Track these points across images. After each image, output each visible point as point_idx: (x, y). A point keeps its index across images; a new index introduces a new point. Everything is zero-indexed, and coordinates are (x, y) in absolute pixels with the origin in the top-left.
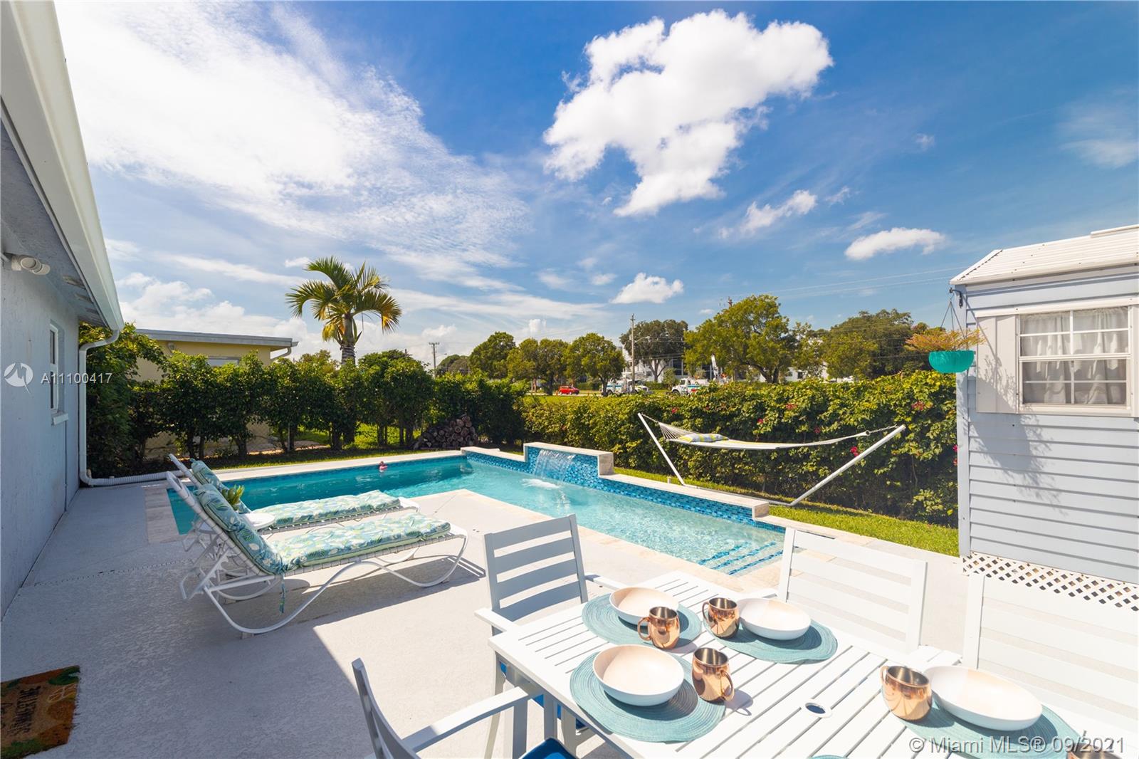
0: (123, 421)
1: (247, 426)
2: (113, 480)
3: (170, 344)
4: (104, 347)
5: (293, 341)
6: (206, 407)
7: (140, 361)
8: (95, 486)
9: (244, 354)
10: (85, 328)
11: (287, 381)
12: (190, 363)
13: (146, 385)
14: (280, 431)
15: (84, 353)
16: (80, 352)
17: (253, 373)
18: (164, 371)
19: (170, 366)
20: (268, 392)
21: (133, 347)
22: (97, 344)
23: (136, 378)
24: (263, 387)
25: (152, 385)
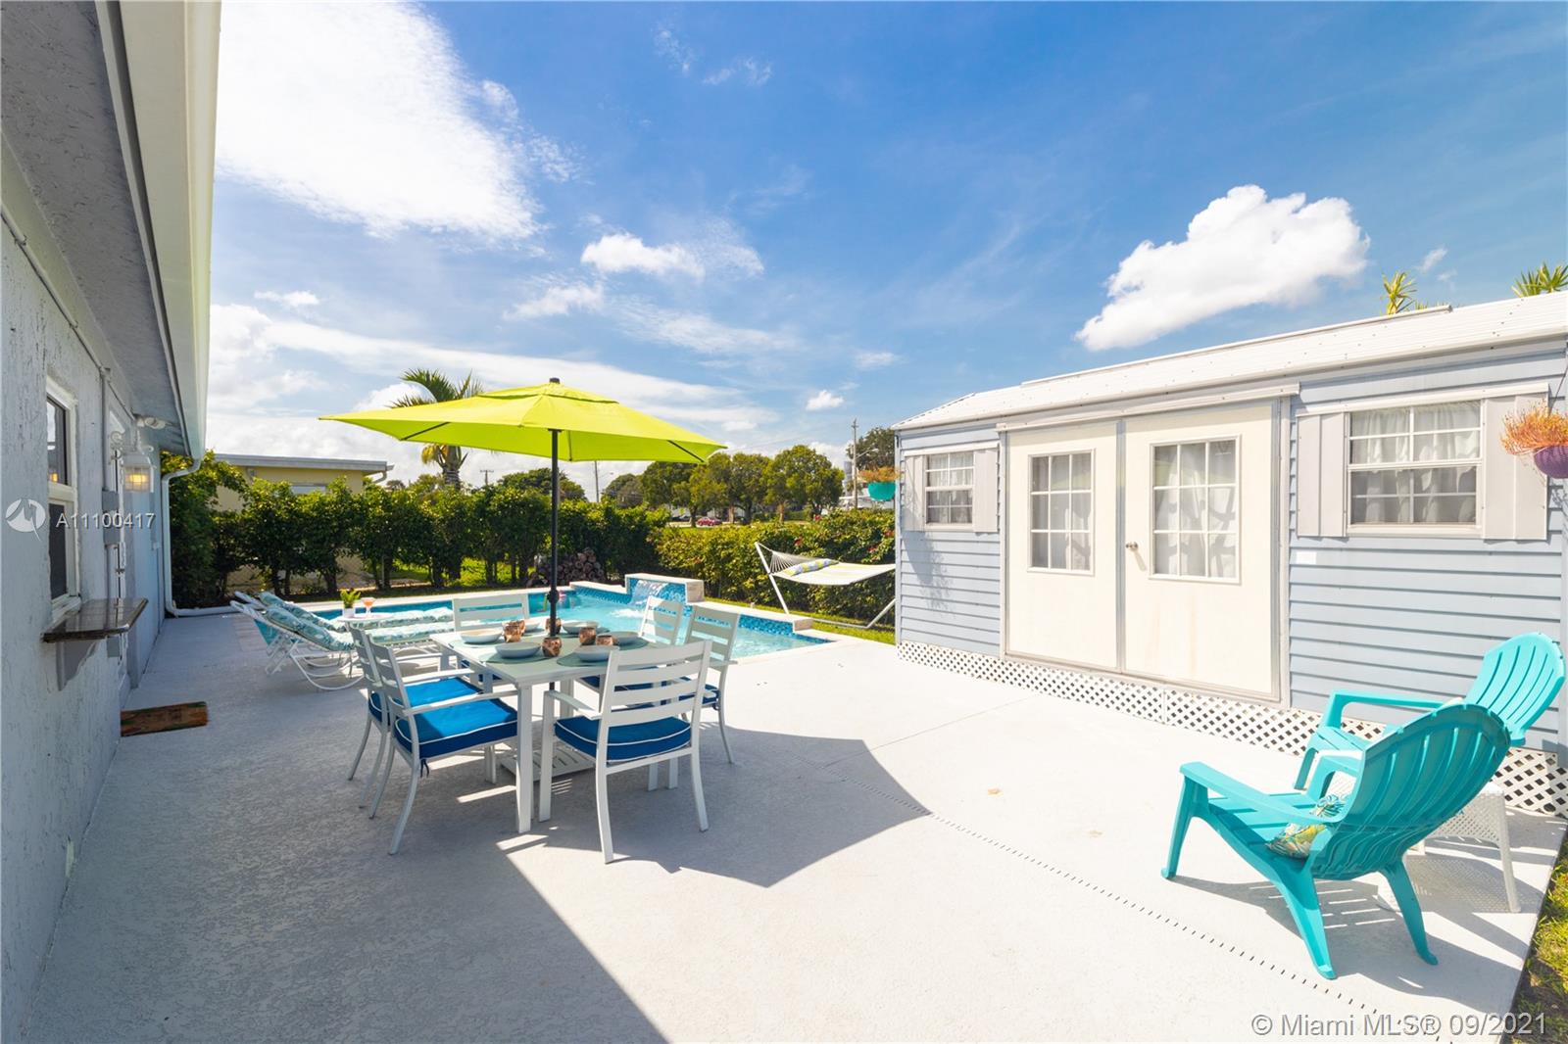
0: (206, 552)
1: (337, 560)
2: (197, 611)
3: (249, 470)
4: (184, 476)
5: (388, 465)
6: (291, 538)
7: (221, 490)
8: (180, 617)
9: (333, 480)
10: (165, 456)
11: (379, 510)
12: (272, 492)
13: (225, 515)
14: (373, 565)
15: (166, 483)
16: (163, 482)
17: (341, 501)
18: (246, 500)
19: (252, 495)
20: (359, 523)
21: (213, 474)
22: (179, 474)
23: (217, 508)
24: (352, 517)
25: (233, 515)
